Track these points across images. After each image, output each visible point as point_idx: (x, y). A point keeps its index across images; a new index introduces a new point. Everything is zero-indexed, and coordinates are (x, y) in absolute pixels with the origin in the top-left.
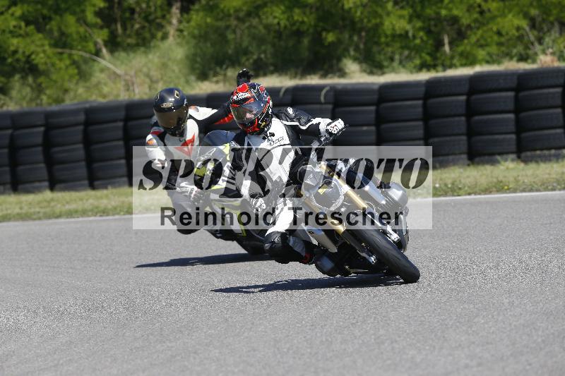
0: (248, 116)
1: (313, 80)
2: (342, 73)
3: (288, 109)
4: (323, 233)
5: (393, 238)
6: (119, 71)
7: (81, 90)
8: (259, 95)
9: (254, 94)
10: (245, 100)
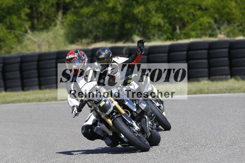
2: (133, 41)
4: (104, 126)
5: (136, 129)
6: (36, 40)
7: (19, 48)
8: (79, 56)
9: (76, 56)
10: (72, 59)
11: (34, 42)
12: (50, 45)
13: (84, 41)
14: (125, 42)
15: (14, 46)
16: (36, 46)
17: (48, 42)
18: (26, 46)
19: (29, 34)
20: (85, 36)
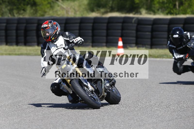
0: (47, 34)
1: (131, 15)
2: (141, 14)
3: (66, 33)
4: (66, 85)
5: (90, 89)
6: (64, 7)
7: (51, 12)
8: (52, 26)
9: (50, 26)
10: (46, 27)
11: (63, 8)
12: (75, 12)
13: (102, 10)
14: (135, 14)
15: (47, 10)
16: (64, 12)
17: (74, 9)
18: (56, 11)
19: (59, 2)
20: (104, 6)
